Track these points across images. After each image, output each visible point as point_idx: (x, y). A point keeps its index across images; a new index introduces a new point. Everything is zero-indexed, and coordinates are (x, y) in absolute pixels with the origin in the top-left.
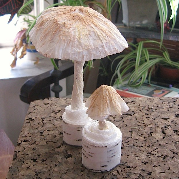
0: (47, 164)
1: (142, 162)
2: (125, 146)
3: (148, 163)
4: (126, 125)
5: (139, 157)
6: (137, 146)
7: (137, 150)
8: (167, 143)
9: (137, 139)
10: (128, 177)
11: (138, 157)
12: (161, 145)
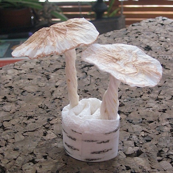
0: (55, 158)
1: (160, 111)
2: (123, 102)
3: (166, 110)
4: (98, 79)
5: (150, 107)
6: (136, 97)
7: (141, 101)
8: (165, 82)
9: (128, 90)
10: (161, 132)
11: (148, 108)
12: (161, 86)
